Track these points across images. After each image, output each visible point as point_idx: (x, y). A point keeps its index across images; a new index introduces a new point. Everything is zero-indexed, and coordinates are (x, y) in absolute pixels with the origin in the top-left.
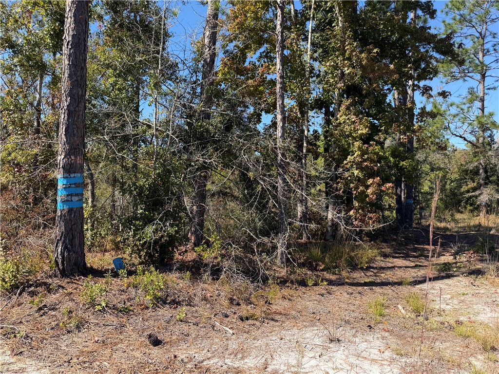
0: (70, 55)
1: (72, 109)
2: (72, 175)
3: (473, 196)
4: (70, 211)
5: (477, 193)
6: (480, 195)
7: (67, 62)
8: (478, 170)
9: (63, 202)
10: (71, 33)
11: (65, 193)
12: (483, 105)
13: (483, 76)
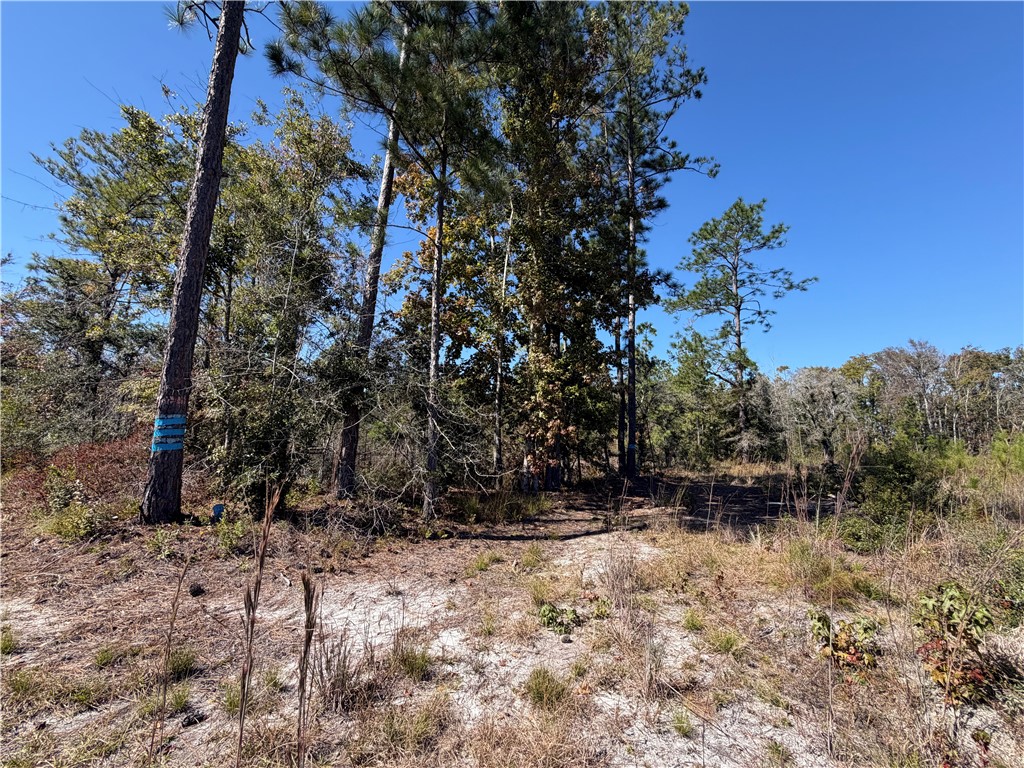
0: (179, 297)
1: (175, 349)
2: (169, 417)
3: (733, 442)
4: (164, 453)
5: (737, 438)
6: (739, 440)
7: (175, 303)
8: (738, 412)
9: (157, 444)
10: (182, 275)
11: (159, 434)
12: (739, 340)
13: (738, 309)
